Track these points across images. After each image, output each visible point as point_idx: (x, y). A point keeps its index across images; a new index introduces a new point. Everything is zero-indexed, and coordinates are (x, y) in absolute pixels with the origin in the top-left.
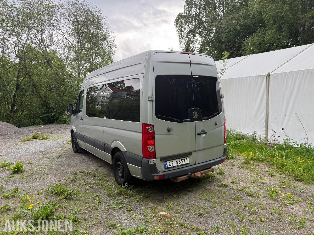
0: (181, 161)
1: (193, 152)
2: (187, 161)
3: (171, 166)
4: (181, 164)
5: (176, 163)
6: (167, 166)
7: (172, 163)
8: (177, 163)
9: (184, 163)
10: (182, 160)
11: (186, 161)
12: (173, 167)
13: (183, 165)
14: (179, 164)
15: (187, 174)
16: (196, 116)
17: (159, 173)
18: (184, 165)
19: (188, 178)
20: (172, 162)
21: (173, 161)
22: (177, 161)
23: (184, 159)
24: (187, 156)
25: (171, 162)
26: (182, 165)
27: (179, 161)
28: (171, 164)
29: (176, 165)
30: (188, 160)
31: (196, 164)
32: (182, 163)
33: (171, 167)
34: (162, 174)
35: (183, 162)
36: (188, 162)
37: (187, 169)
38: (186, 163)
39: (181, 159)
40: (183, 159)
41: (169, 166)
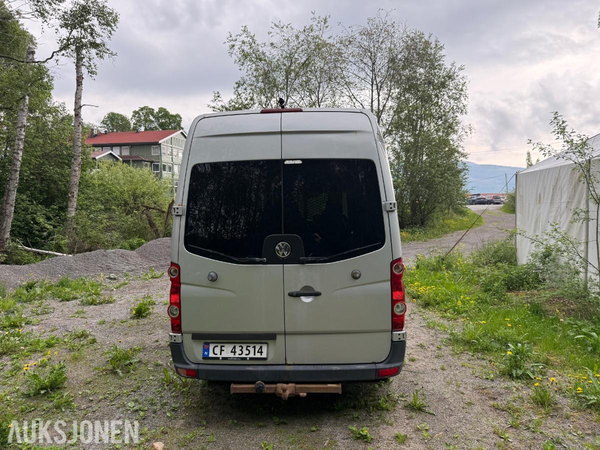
0: (244, 350)
1: (280, 334)
2: (261, 353)
3: (219, 356)
4: (244, 356)
5: (232, 352)
6: (208, 353)
7: (221, 350)
8: (235, 352)
9: (251, 355)
10: (248, 348)
11: (258, 352)
12: (221, 358)
13: (248, 359)
14: (237, 355)
15: (253, 383)
16: (283, 254)
17: (188, 364)
18: (251, 359)
19: (254, 391)
20: (221, 347)
21: (224, 346)
22: (235, 347)
23: (254, 347)
24: (264, 341)
25: (219, 347)
26: (245, 359)
27: (241, 348)
28: (217, 350)
29: (232, 355)
30: (265, 349)
31: (286, 364)
32: (246, 355)
33: (218, 358)
34: (193, 366)
35: (250, 352)
36: (264, 355)
37: (256, 369)
38: (258, 355)
39: (245, 346)
40: (252, 345)
41: (211, 355)
